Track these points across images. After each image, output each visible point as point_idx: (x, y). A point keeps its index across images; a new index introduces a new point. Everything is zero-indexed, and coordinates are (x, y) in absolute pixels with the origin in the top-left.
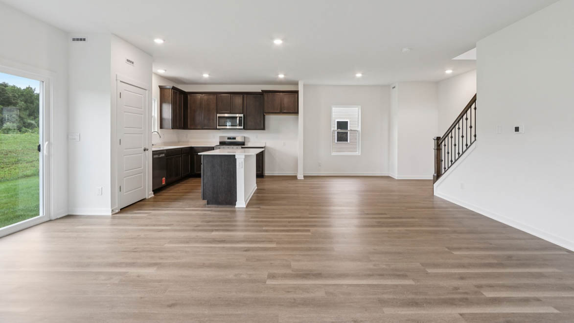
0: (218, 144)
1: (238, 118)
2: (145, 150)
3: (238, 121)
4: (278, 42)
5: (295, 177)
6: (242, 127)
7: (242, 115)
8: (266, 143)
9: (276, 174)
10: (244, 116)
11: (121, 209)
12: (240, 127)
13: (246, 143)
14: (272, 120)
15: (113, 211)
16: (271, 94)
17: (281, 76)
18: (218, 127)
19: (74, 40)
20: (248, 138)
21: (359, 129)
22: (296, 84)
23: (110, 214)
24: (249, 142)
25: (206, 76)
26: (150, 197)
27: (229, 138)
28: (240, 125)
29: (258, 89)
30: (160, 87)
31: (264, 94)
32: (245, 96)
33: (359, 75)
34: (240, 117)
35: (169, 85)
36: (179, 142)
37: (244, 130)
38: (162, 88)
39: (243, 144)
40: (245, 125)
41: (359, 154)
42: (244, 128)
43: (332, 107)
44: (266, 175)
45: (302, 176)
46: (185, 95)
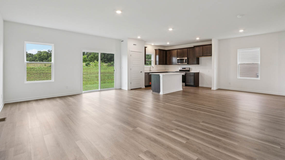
0: (179, 71)
1: (185, 59)
2: (141, 72)
3: (185, 61)
4: (171, 29)
5: (210, 88)
6: (187, 63)
7: (186, 58)
8: (199, 71)
9: (204, 86)
10: (188, 58)
11: (131, 89)
12: (186, 64)
13: (190, 71)
14: (203, 59)
15: (128, 89)
16: (198, 47)
17: (198, 39)
18: (177, 64)
19: (122, 41)
20: (192, 68)
21: (259, 63)
22: (211, 40)
23: (127, 90)
24: (191, 70)
25: (168, 43)
26: (143, 88)
27: (183, 68)
28: (186, 62)
29: (192, 45)
30: (155, 49)
31: (195, 47)
32: (188, 49)
33: (241, 31)
34: (186, 59)
35: (158, 48)
37: (188, 65)
38: (156, 50)
39: (189, 71)
40: (188, 63)
41: (259, 79)
42: (188, 64)
43: (238, 50)
44: (199, 86)
45: (215, 88)
46: (166, 51)
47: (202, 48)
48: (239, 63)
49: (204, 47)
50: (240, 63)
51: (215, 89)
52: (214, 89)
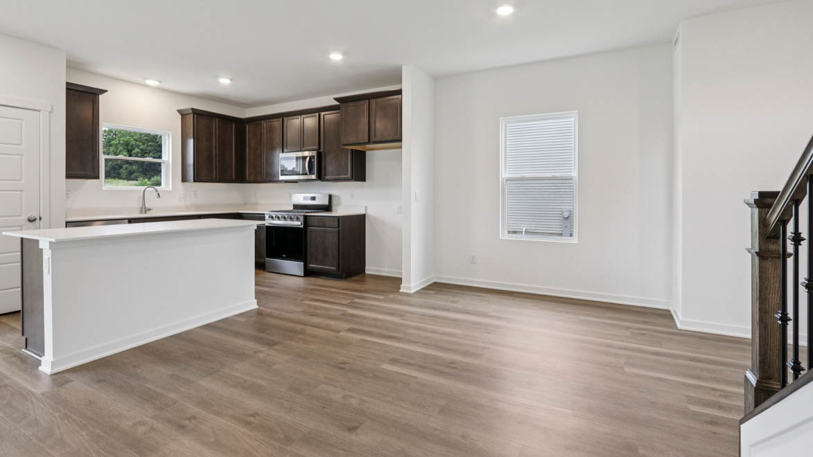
0: (292, 208)
1: (308, 159)
2: (30, 220)
3: (308, 164)
6: (314, 177)
7: (314, 154)
8: (366, 207)
10: (319, 154)
13: (334, 208)
16: (351, 104)
18: (281, 178)
20: (338, 198)
21: (575, 174)
22: (398, 79)
24: (339, 204)
27: (305, 198)
28: (312, 171)
30: (179, 111)
31: (342, 105)
32: (321, 116)
34: (313, 157)
36: (246, 204)
37: (319, 182)
38: (183, 114)
39: (328, 208)
40: (323, 173)
41: (574, 240)
42: (320, 177)
43: (502, 121)
44: (367, 272)
45: (412, 285)
46: (240, 123)
47: (366, 107)
48: (505, 174)
49: (373, 102)
50: (508, 176)
51: (412, 291)
52: (410, 288)
